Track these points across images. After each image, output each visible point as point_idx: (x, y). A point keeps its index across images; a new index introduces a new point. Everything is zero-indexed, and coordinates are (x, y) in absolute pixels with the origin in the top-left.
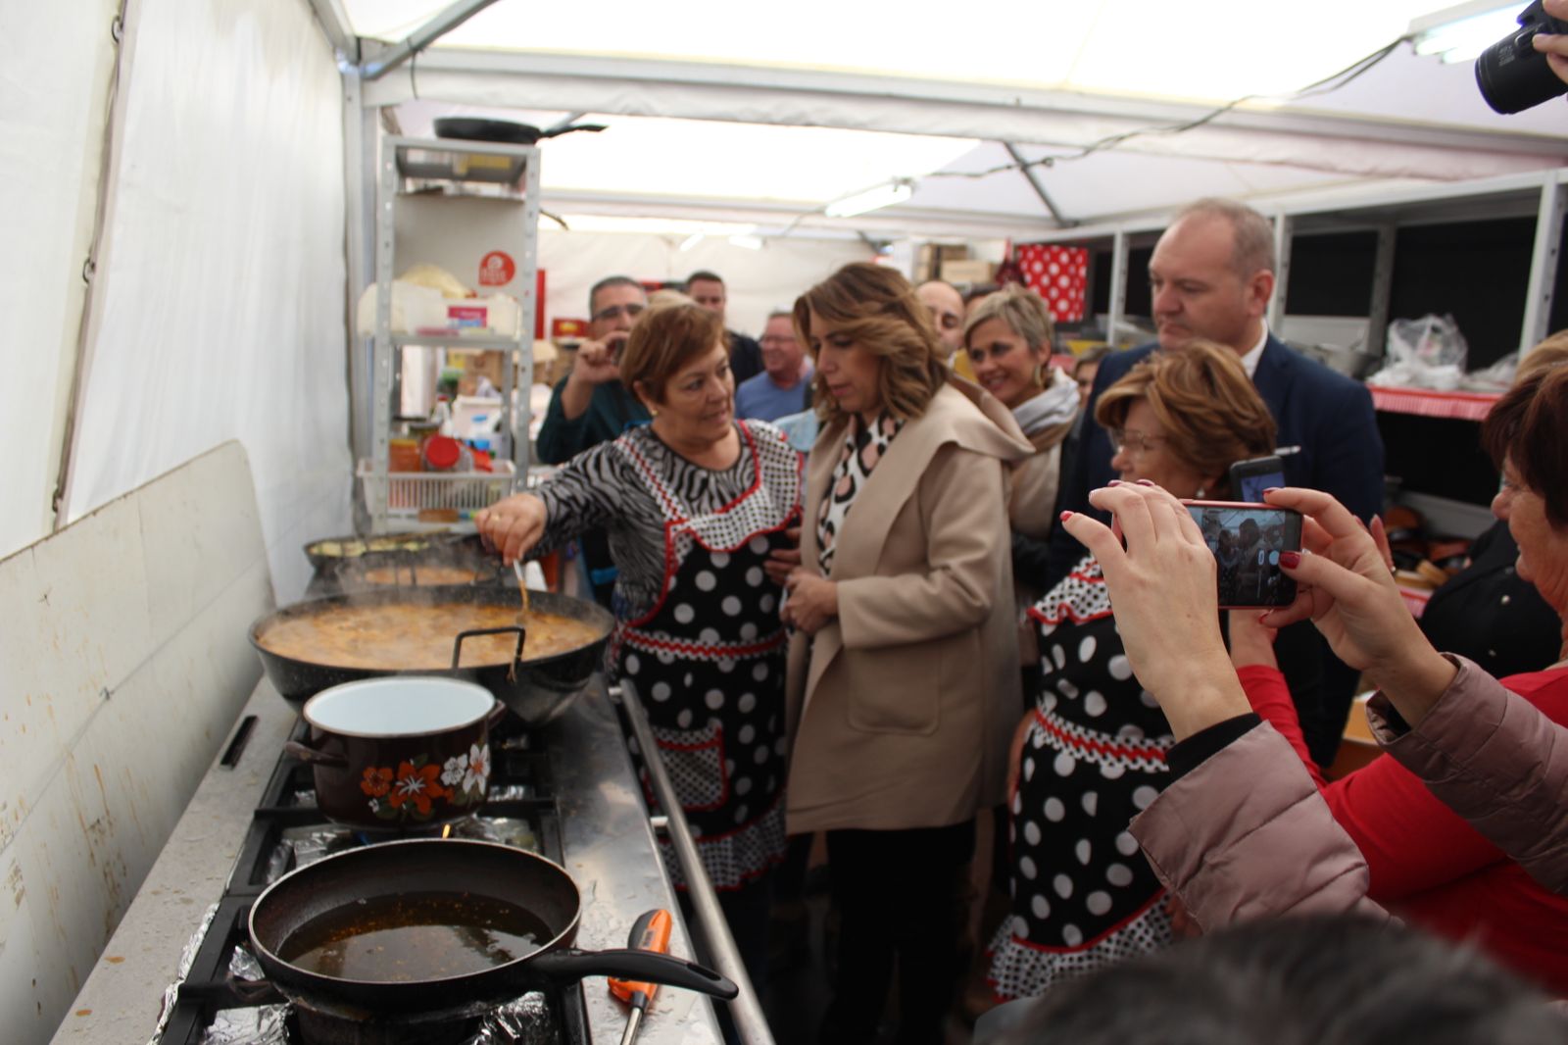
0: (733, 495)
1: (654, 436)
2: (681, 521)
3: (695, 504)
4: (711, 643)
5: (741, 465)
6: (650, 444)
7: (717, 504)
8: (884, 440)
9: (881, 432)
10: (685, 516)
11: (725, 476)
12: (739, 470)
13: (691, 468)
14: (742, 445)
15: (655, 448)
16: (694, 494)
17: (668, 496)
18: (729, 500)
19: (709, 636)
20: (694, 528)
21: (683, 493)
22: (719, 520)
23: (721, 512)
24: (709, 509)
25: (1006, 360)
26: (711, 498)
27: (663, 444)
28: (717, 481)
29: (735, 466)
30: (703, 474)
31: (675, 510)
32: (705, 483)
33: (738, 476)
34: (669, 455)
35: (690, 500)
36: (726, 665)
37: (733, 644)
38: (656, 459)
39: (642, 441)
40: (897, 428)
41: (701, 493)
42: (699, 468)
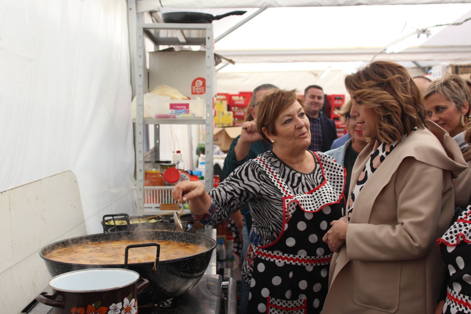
0: (313, 186)
1: (275, 156)
2: (290, 197)
3: (295, 189)
4: (303, 257)
5: (316, 172)
6: (273, 160)
7: (306, 189)
8: (384, 154)
9: (383, 151)
10: (292, 195)
11: (309, 176)
12: (315, 174)
13: (293, 172)
14: (316, 163)
15: (276, 162)
16: (294, 185)
17: (283, 185)
18: (312, 188)
19: (302, 254)
20: (298, 200)
21: (289, 183)
22: (308, 197)
23: (308, 193)
24: (302, 192)
25: (444, 115)
26: (303, 187)
27: (279, 160)
28: (305, 179)
29: (313, 172)
30: (299, 175)
31: (287, 192)
32: (300, 179)
33: (315, 177)
34: (282, 165)
35: (293, 187)
36: (310, 268)
37: (313, 257)
38: (276, 167)
39: (269, 159)
40: (392, 148)
41: (298, 184)
42: (297, 172)
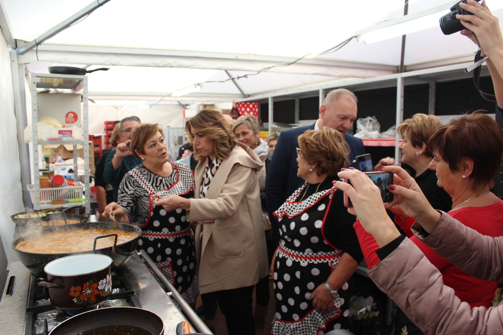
0: (171, 185)
1: (144, 167)
2: (154, 194)
3: (158, 188)
4: (166, 233)
5: (173, 175)
6: (143, 170)
7: (166, 187)
8: (218, 165)
9: (217, 163)
10: (155, 192)
11: (168, 178)
12: (173, 177)
13: (157, 176)
14: (173, 169)
15: (145, 171)
16: (158, 184)
17: (149, 187)
18: (169, 186)
19: (165, 230)
20: (158, 195)
21: (154, 185)
22: (167, 193)
23: (167, 190)
24: (163, 189)
25: (247, 137)
26: (164, 186)
27: (147, 169)
28: (165, 180)
29: (171, 175)
30: (161, 178)
31: (152, 191)
32: (161, 181)
33: (172, 179)
34: (149, 172)
35: (157, 187)
36: (171, 240)
37: (173, 232)
38: (144, 175)
39: (140, 170)
40: (222, 161)
42: (159, 176)
